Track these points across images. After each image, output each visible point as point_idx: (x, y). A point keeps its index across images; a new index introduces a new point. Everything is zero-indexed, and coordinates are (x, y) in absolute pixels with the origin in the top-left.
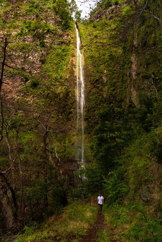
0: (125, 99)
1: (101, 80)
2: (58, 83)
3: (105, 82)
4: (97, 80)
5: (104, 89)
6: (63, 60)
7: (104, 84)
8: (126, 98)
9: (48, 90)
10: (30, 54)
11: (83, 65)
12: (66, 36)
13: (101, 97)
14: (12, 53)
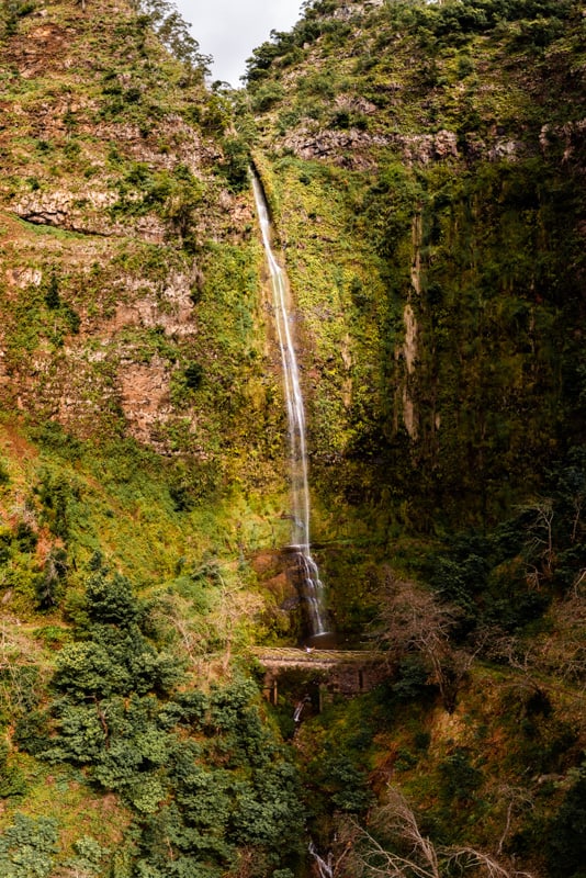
0: (390, 417)
1: (339, 360)
2: (246, 369)
3: (347, 367)
4: (330, 360)
5: (344, 385)
6: (244, 293)
7: (344, 371)
8: (393, 415)
9: (225, 388)
10: (168, 282)
11: (289, 304)
12: (238, 211)
13: (337, 404)
14: (122, 280)
